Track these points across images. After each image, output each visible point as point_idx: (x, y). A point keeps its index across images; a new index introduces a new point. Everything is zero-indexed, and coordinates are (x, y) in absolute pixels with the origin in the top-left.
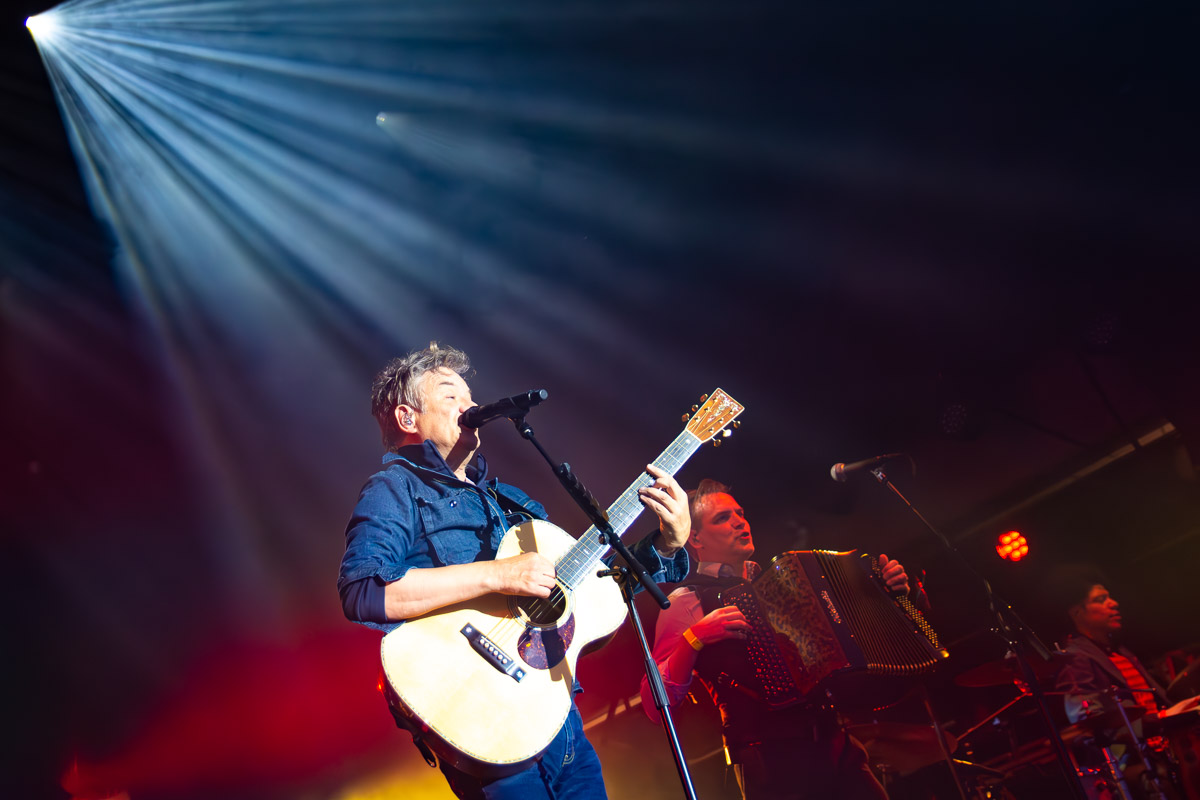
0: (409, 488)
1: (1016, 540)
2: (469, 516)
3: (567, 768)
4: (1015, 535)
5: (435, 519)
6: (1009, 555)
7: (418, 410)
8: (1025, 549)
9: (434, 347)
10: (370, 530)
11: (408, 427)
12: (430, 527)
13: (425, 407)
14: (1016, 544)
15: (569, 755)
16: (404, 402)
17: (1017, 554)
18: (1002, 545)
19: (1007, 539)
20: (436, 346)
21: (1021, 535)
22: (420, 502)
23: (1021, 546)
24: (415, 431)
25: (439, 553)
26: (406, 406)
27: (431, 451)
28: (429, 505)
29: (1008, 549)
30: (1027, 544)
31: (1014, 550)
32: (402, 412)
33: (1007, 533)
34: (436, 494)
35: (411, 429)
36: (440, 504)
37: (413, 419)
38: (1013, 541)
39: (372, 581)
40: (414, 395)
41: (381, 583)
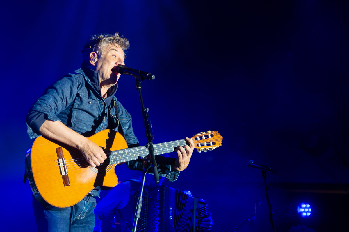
0: (79, 86)
1: (308, 208)
2: (93, 110)
3: (77, 220)
4: (308, 206)
5: (80, 104)
6: (301, 213)
7: (99, 57)
8: (309, 214)
9: (117, 35)
10: (55, 94)
11: (93, 62)
12: (76, 106)
13: (102, 57)
14: (307, 210)
15: (81, 216)
16: (95, 51)
17: (305, 214)
18: (301, 207)
19: (304, 206)
20: (118, 35)
21: (310, 207)
22: (78, 95)
23: (308, 212)
24: (94, 65)
25: (72, 118)
26: (95, 54)
27: (97, 76)
28: (81, 98)
29: (302, 210)
30: (311, 212)
31: (304, 212)
32: (93, 55)
33: (306, 203)
34: (87, 95)
35: (93, 63)
36: (85, 100)
37: (96, 60)
38: (306, 208)
39: (43, 115)
40: (100, 50)
41: (46, 118)
